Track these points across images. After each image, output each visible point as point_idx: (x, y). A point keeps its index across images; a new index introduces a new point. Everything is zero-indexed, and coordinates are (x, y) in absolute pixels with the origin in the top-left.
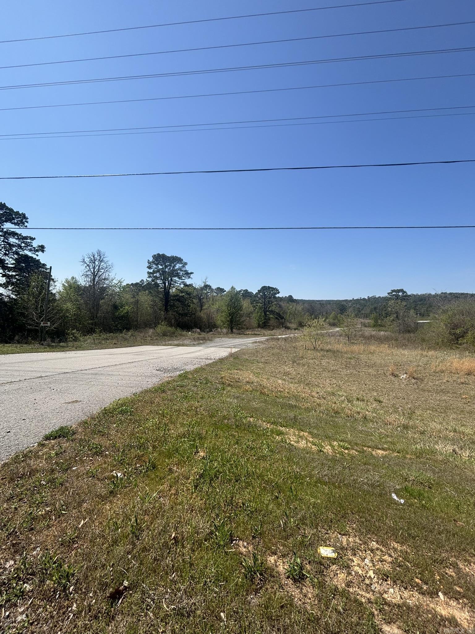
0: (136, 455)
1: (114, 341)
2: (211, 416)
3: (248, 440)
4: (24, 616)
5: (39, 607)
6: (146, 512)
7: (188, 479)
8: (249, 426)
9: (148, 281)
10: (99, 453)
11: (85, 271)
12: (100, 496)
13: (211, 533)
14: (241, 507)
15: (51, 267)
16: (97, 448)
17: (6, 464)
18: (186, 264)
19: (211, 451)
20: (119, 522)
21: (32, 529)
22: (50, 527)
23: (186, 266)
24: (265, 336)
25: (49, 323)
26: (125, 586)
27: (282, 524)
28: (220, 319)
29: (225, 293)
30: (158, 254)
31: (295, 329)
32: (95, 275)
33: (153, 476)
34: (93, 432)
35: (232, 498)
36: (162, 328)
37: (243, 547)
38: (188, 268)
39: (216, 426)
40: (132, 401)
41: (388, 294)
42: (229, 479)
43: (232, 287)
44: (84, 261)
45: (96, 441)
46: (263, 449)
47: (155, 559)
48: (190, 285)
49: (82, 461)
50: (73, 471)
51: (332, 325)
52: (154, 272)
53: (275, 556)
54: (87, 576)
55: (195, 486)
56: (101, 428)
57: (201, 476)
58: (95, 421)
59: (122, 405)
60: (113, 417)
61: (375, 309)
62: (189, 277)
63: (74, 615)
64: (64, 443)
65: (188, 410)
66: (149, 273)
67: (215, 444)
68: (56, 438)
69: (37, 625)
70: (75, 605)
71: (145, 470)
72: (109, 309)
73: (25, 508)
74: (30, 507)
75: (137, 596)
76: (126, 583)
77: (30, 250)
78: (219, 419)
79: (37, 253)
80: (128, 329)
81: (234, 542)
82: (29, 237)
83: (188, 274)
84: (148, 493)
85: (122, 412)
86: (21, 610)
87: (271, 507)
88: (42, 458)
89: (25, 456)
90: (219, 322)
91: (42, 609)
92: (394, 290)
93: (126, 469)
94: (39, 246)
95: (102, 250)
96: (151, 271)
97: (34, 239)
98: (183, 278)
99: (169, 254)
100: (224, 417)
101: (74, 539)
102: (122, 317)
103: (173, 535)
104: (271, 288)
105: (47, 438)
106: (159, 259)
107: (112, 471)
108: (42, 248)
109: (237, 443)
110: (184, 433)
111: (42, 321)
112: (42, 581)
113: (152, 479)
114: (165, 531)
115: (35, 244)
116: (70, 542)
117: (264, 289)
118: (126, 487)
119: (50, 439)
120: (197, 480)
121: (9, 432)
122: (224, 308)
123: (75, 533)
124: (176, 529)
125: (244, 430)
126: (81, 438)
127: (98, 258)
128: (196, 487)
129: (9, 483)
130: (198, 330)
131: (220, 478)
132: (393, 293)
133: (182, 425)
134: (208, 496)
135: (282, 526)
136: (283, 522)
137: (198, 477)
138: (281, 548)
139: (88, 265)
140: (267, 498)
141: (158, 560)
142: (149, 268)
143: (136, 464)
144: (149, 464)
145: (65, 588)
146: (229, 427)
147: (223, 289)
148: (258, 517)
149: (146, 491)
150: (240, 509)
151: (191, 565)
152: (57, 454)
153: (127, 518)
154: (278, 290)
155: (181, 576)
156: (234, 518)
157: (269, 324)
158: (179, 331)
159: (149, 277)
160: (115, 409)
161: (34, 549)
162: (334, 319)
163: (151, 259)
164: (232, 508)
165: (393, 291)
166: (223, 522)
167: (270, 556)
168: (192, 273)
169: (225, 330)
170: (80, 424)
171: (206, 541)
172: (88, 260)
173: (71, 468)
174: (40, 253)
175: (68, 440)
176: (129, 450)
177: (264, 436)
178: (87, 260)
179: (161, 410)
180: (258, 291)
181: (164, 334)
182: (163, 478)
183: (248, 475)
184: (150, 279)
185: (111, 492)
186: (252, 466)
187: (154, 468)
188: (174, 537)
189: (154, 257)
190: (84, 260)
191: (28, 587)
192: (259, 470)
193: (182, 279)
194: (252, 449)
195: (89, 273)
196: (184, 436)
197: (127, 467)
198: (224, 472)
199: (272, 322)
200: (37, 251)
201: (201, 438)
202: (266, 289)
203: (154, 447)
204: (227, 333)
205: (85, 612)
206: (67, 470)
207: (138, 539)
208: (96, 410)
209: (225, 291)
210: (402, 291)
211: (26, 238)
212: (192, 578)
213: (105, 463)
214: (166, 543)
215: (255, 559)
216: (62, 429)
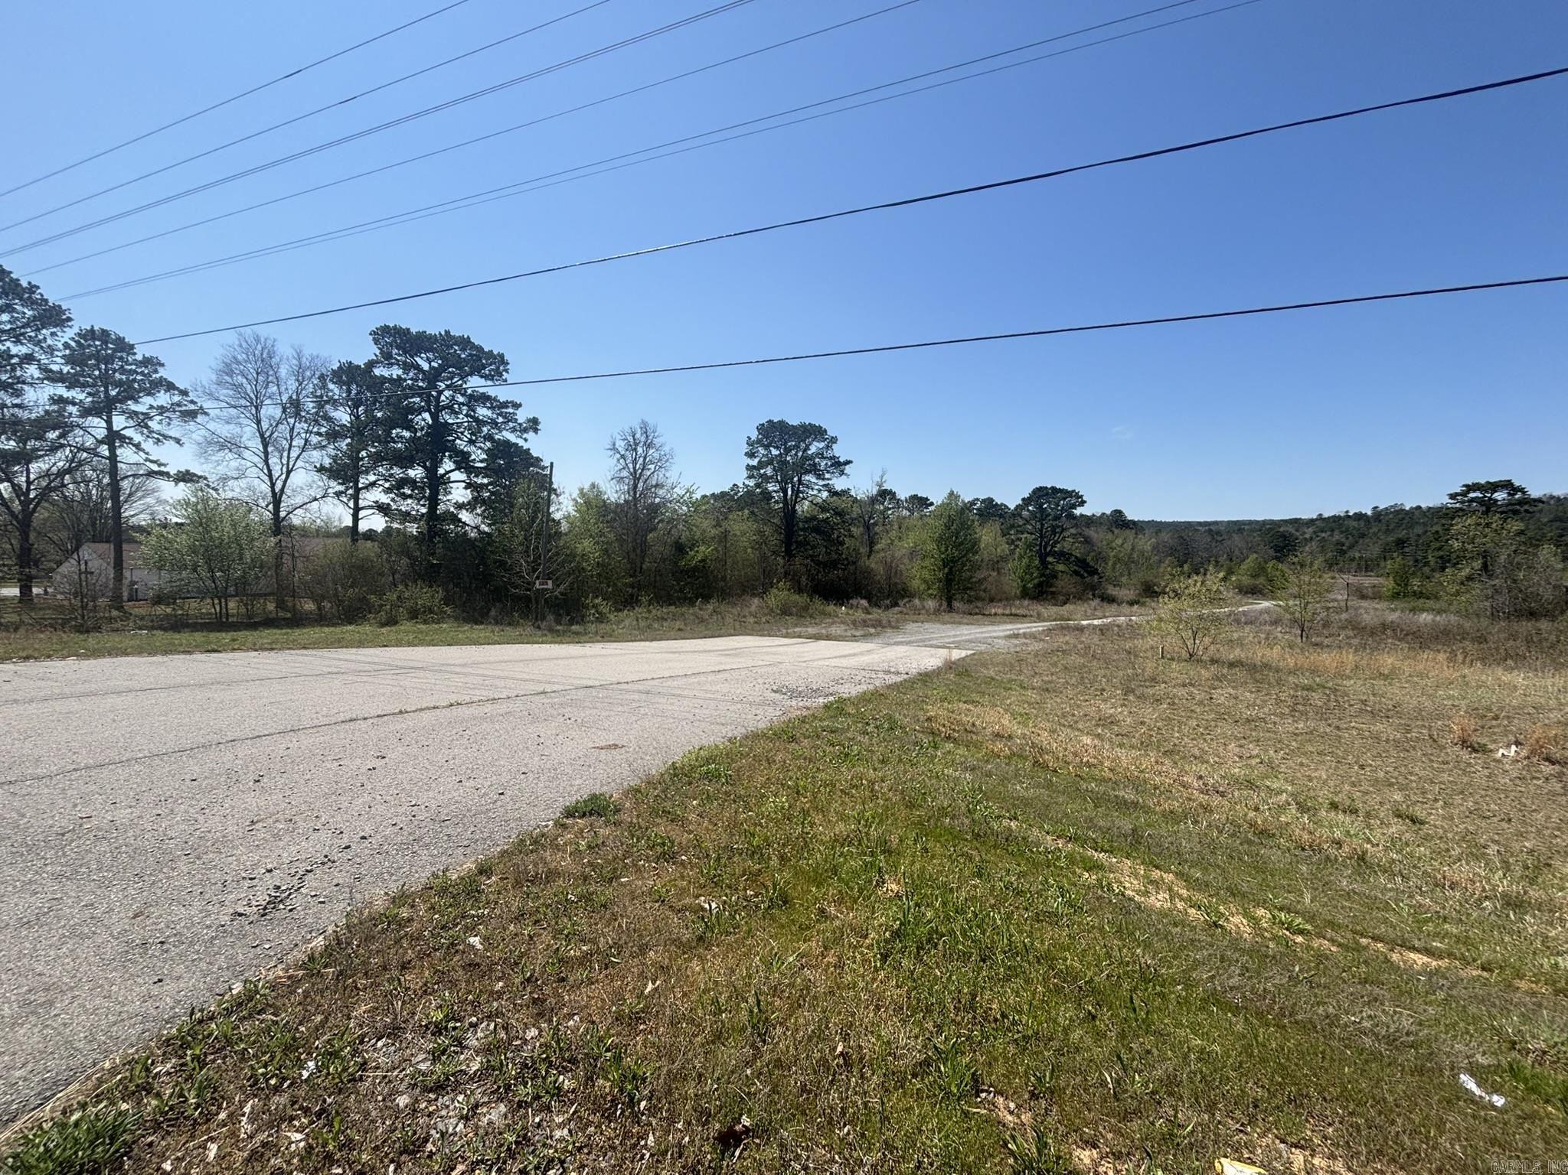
0: (744, 872)
1: (678, 624)
2: (911, 806)
3: (1006, 870)
4: (566, 1131)
5: (589, 1123)
6: (775, 991)
7: (866, 937)
8: (1007, 840)
9: (747, 486)
10: (669, 856)
11: (617, 469)
12: (677, 942)
13: (927, 1062)
14: (996, 1020)
15: (552, 464)
16: (664, 844)
17: (505, 852)
18: (834, 440)
19: (916, 885)
20: (722, 999)
21: (563, 980)
22: (593, 983)
23: (834, 446)
24: (1044, 621)
25: (550, 582)
26: (744, 1126)
27: (1109, 1080)
28: (918, 574)
29: (931, 508)
30: (770, 422)
31: (1131, 603)
32: (636, 479)
33: (784, 920)
34: (654, 812)
35: (974, 996)
36: (780, 595)
37: (1005, 1110)
38: (840, 451)
39: (923, 829)
40: (727, 754)
41: (1453, 496)
42: (964, 954)
43: (952, 494)
44: (614, 448)
45: (661, 830)
46: (1047, 898)
47: (804, 1089)
48: (845, 493)
49: (639, 870)
50: (621, 884)
51: (1246, 593)
52: (762, 465)
53: (1094, 1151)
54: (670, 1090)
55: (881, 954)
56: (668, 805)
57: (896, 934)
58: (655, 789)
59: (708, 761)
60: (690, 784)
61: (1397, 545)
62: (842, 473)
63: (652, 1155)
64: (600, 827)
65: (855, 787)
66: (749, 468)
67: (923, 869)
68: (584, 815)
69: (588, 1154)
70: (651, 1137)
71: (766, 905)
72: (667, 551)
73: (546, 937)
74: (554, 938)
75: (772, 1152)
76: (746, 1121)
77: (514, 430)
78: (930, 814)
79: (525, 435)
80: (707, 598)
81: (983, 1095)
82: (512, 402)
83: (839, 466)
84: (776, 954)
85: (710, 776)
86: (559, 1120)
87: (1076, 1035)
88: (564, 851)
89: (535, 842)
90: (916, 584)
91: (593, 1129)
92: (1474, 485)
93: (726, 895)
94: (529, 421)
95: (651, 421)
96: (755, 462)
97: (520, 405)
98: (827, 476)
99: (794, 421)
100: (943, 812)
101: (637, 1013)
102: (695, 569)
103: (840, 1049)
104: (1061, 491)
105: (570, 813)
106: (773, 432)
107: (697, 897)
108: (534, 424)
109: (980, 875)
110: (848, 836)
111: (538, 578)
112: (590, 1079)
113: (783, 927)
114: (819, 1036)
115: (522, 416)
116: (630, 1018)
117: (1040, 494)
118: (728, 934)
119: (574, 817)
120: (886, 941)
121: (502, 794)
122: (931, 546)
123: (639, 1003)
124: (845, 1038)
125: (995, 847)
126: (631, 822)
127: (643, 439)
128: (884, 957)
129: (513, 888)
130: (864, 602)
131: (940, 947)
132: (1472, 495)
133: (843, 818)
134: (914, 981)
135: (1110, 1086)
136: (1111, 1076)
137: (887, 934)
138: (1110, 1136)
139: (623, 456)
140: (1065, 1013)
141: (810, 1092)
142: (751, 455)
143: (745, 890)
144: (775, 891)
145: (632, 1103)
146: (956, 837)
147: (927, 499)
148: (1041, 1052)
149: (773, 948)
150: (993, 1025)
151: (885, 1119)
152: (589, 847)
153: (738, 995)
154: (1081, 497)
155: (863, 1135)
156: (980, 1043)
157: (1053, 589)
158: (818, 603)
159: (749, 477)
160: (693, 768)
161: (571, 1016)
162: (1254, 576)
163: (754, 435)
164: (974, 1018)
165: (1470, 488)
166: (954, 1044)
167: (1078, 1147)
168: (848, 462)
169: (931, 604)
170: (626, 793)
171: (914, 1076)
172: (623, 443)
173: (619, 877)
174: (530, 435)
175: (607, 823)
176: (729, 858)
177: (1048, 867)
178: (621, 445)
179: (791, 778)
180: (1023, 499)
181: (785, 612)
182: (808, 928)
183: (1012, 951)
184: (751, 483)
185: (701, 939)
186: (1021, 932)
187: (785, 903)
188: (842, 1053)
189: (761, 428)
190: (614, 444)
191: (567, 1082)
192: (1042, 942)
193: (823, 479)
194: (1019, 893)
195: (625, 473)
196: (847, 841)
197: (728, 891)
198: (951, 932)
199: (1065, 582)
200: (525, 430)
201: (888, 852)
202: (1047, 494)
203: (783, 858)
204: (937, 612)
205: (672, 1155)
206: (611, 880)
207: (764, 1041)
208: (656, 766)
209: (932, 504)
210: (1507, 485)
211: (505, 405)
212: (889, 1146)
213: (683, 877)
214: (824, 1062)
215: (1042, 1145)
216: (594, 798)
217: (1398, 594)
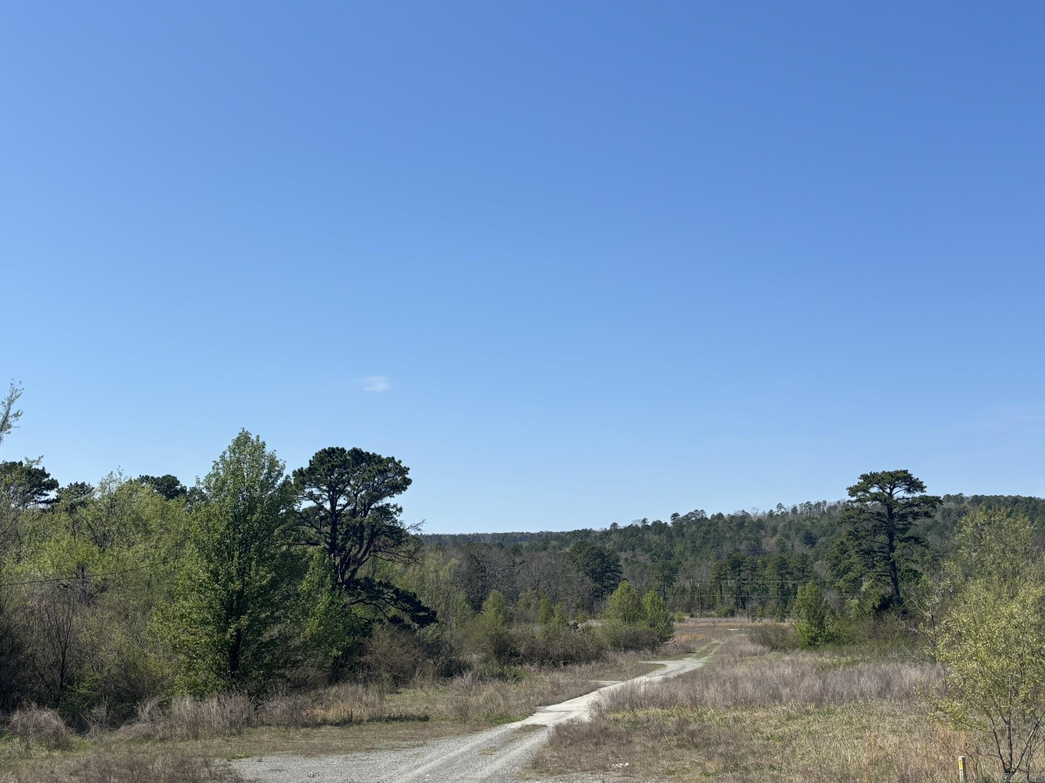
92: (874, 475)
117: (331, 461)
169: (215, 708)
199: (384, 643)
202: (343, 463)
210: (904, 478)
217: (814, 639)
